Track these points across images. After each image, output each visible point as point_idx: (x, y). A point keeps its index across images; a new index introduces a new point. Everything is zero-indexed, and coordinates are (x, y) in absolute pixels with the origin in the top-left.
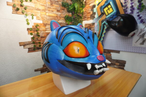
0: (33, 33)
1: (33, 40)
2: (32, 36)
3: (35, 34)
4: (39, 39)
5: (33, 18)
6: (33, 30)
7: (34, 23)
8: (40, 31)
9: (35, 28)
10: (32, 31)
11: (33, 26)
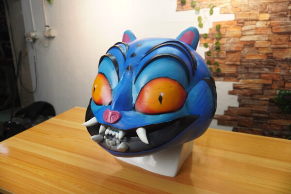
0: (209, 44)
1: (208, 57)
2: (207, 50)
3: (213, 46)
4: (222, 56)
5: (211, 13)
6: (211, 36)
7: (214, 23)
8: (225, 38)
9: (216, 32)
10: (207, 39)
11: (211, 30)
